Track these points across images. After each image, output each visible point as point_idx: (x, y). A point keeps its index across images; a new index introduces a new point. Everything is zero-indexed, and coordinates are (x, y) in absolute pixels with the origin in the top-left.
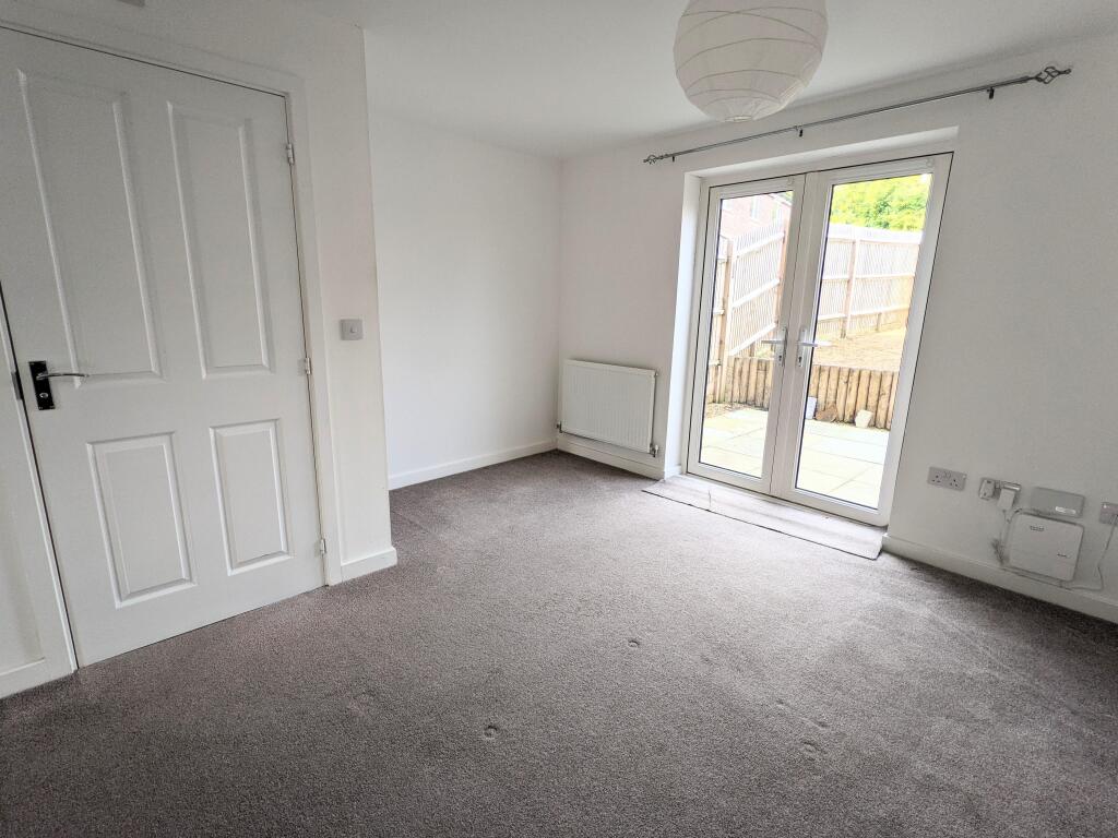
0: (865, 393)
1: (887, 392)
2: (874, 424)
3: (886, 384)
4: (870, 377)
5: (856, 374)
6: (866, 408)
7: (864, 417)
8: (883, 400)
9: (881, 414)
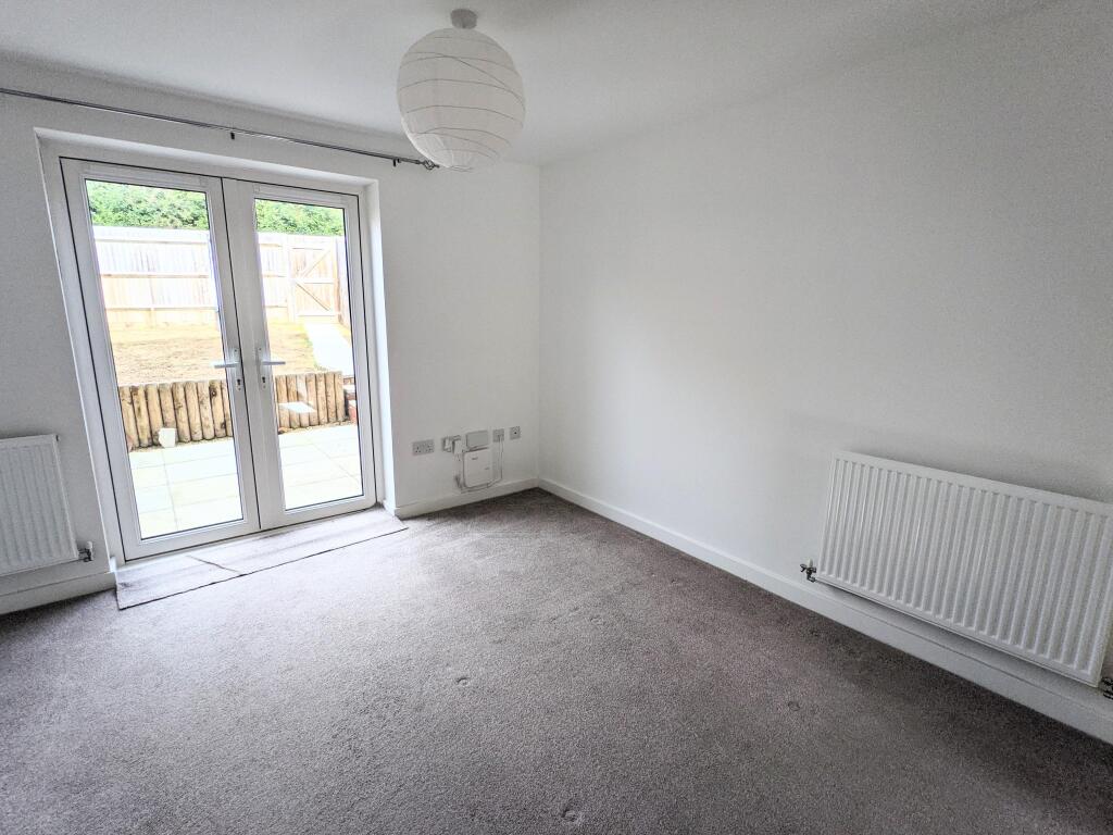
0: (158, 409)
1: (184, 404)
2: (179, 440)
3: (180, 395)
4: (159, 392)
5: (141, 392)
6: (165, 424)
7: (167, 436)
8: (182, 413)
9: (184, 427)
